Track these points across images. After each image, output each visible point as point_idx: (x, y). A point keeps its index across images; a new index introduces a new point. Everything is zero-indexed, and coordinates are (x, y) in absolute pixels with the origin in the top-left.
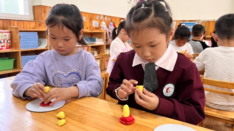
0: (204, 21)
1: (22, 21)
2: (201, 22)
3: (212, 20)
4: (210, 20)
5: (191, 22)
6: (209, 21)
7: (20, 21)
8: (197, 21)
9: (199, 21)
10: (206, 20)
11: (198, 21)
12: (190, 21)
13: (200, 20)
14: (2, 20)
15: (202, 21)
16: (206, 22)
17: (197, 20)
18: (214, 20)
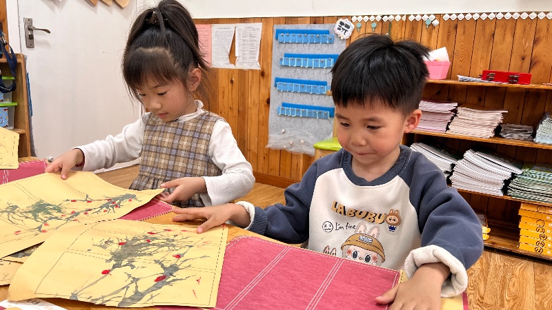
0: (366, 19)
2: (352, 26)
3: (398, 18)
4: (391, 18)
5: (317, 27)
6: (385, 19)
8: (338, 23)
9: (346, 21)
10: (372, 18)
11: (341, 20)
12: (315, 20)
13: (350, 18)
15: (360, 19)
16: (374, 25)
17: (338, 17)
18: (404, 18)
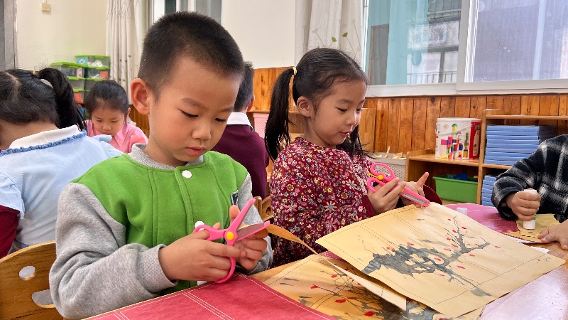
1: (554, 97)
7: (549, 96)
14: (502, 98)
